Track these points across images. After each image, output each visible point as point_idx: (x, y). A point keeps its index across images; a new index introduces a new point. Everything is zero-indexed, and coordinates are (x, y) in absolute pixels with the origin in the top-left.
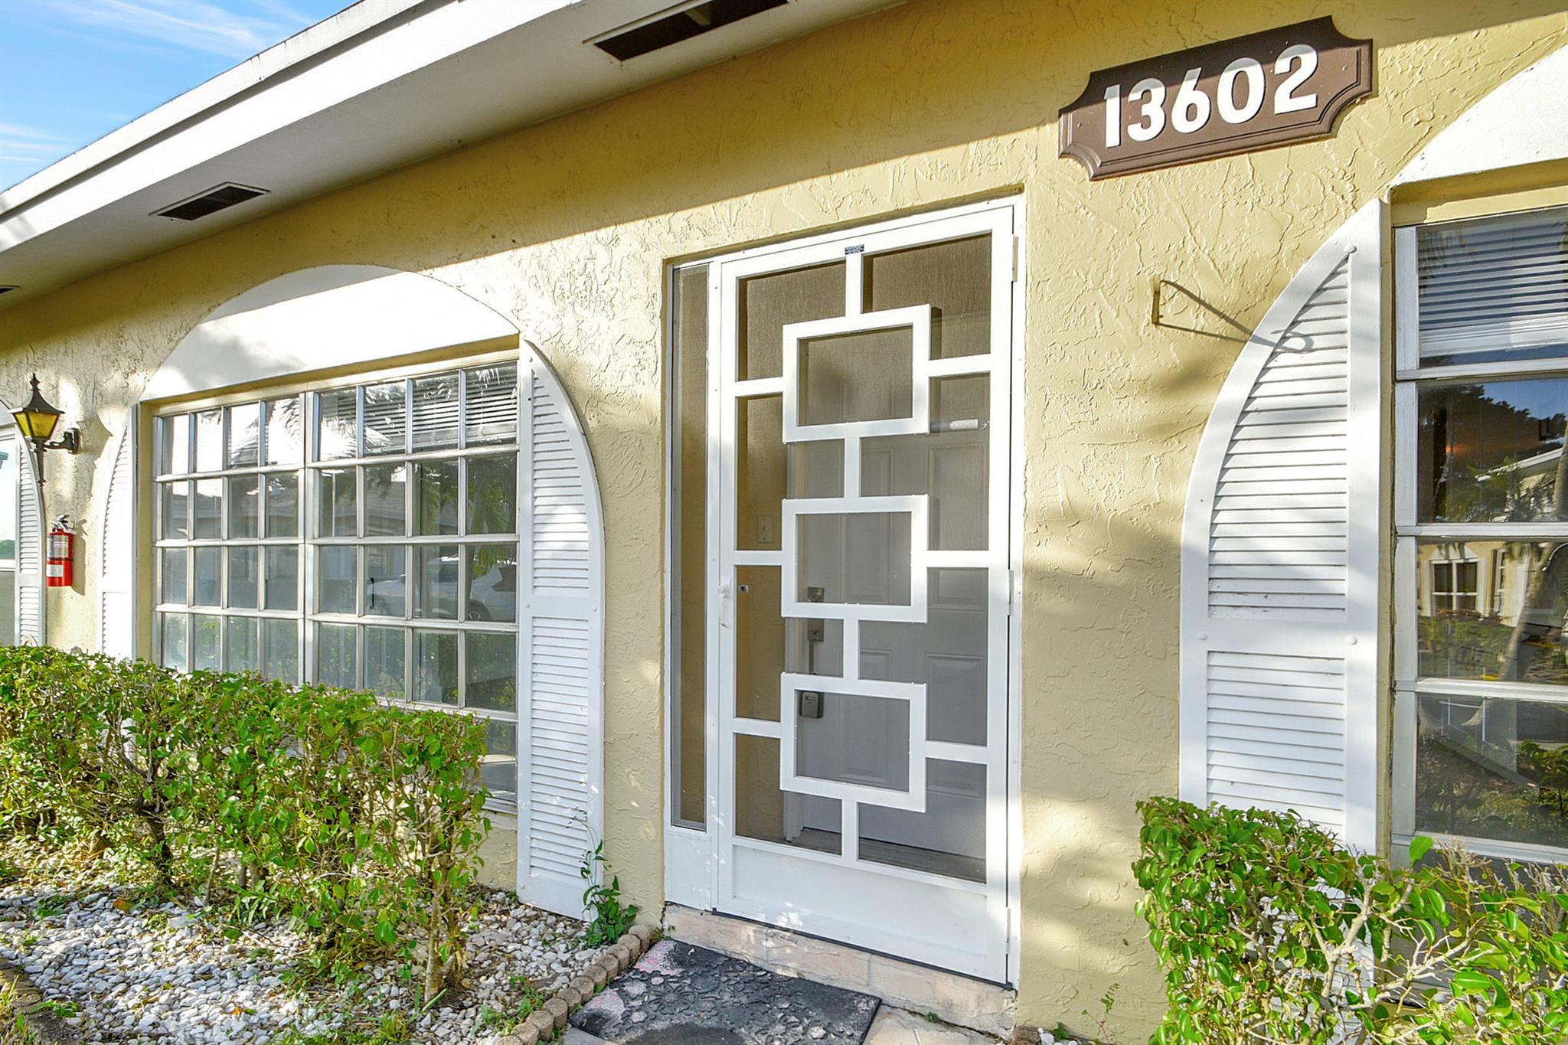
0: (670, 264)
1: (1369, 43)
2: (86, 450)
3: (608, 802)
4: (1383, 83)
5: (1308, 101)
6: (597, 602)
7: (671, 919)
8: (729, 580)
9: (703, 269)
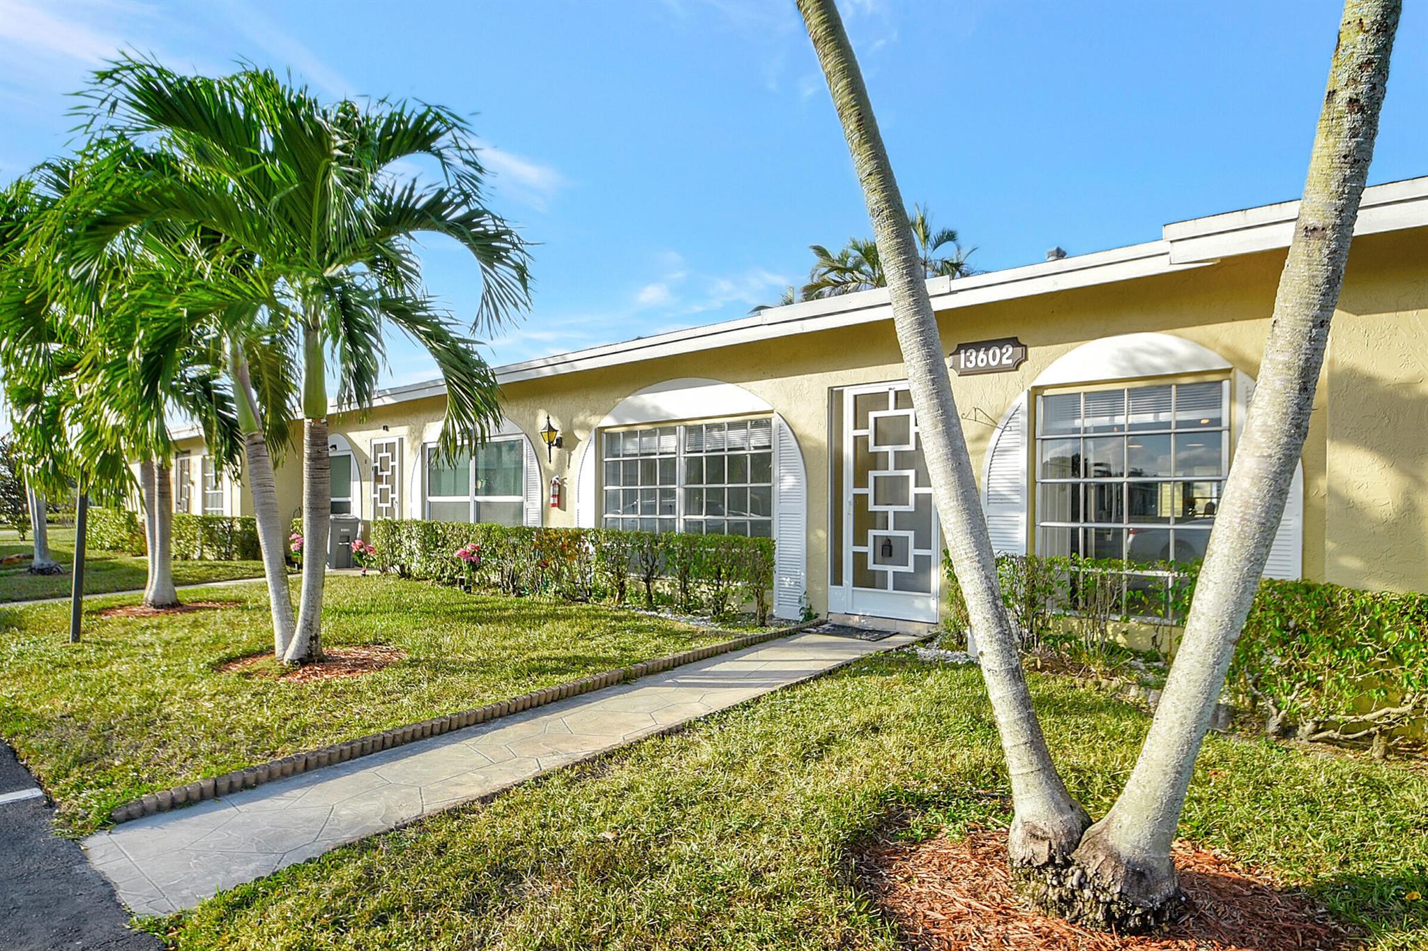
0: (831, 389)
1: (1026, 346)
2: (567, 447)
3: (808, 578)
4: (1030, 357)
5: (1010, 361)
6: (804, 508)
7: (830, 617)
8: (851, 498)
9: (842, 391)
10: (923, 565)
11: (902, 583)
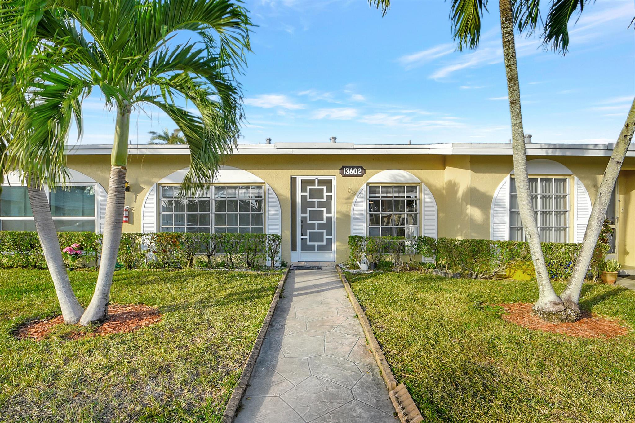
0: (291, 177)
1: (365, 169)
2: (133, 192)
4: (366, 173)
5: (361, 174)
6: (280, 222)
7: (292, 263)
8: (300, 218)
9: (296, 178)
10: (329, 242)
11: (322, 248)
